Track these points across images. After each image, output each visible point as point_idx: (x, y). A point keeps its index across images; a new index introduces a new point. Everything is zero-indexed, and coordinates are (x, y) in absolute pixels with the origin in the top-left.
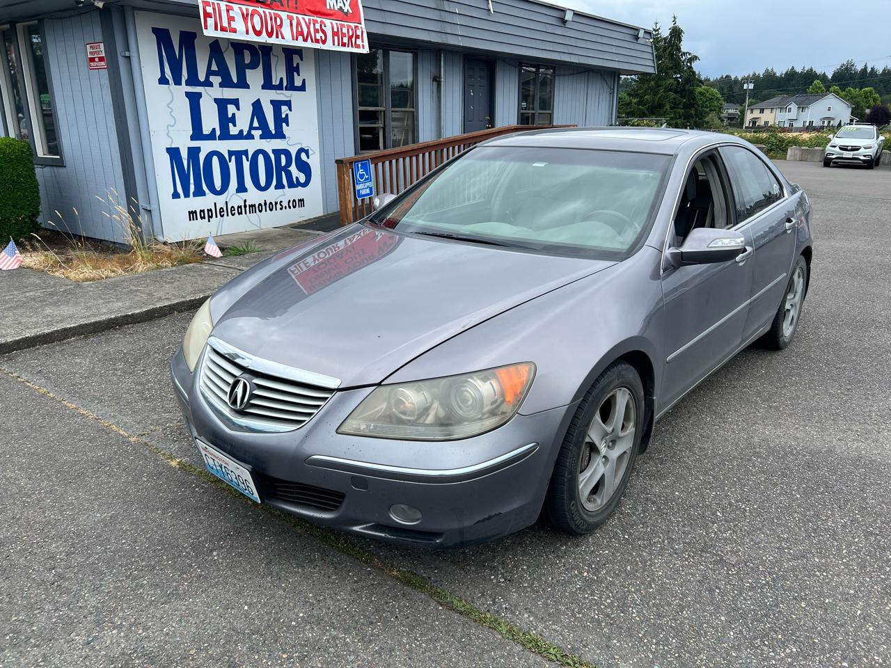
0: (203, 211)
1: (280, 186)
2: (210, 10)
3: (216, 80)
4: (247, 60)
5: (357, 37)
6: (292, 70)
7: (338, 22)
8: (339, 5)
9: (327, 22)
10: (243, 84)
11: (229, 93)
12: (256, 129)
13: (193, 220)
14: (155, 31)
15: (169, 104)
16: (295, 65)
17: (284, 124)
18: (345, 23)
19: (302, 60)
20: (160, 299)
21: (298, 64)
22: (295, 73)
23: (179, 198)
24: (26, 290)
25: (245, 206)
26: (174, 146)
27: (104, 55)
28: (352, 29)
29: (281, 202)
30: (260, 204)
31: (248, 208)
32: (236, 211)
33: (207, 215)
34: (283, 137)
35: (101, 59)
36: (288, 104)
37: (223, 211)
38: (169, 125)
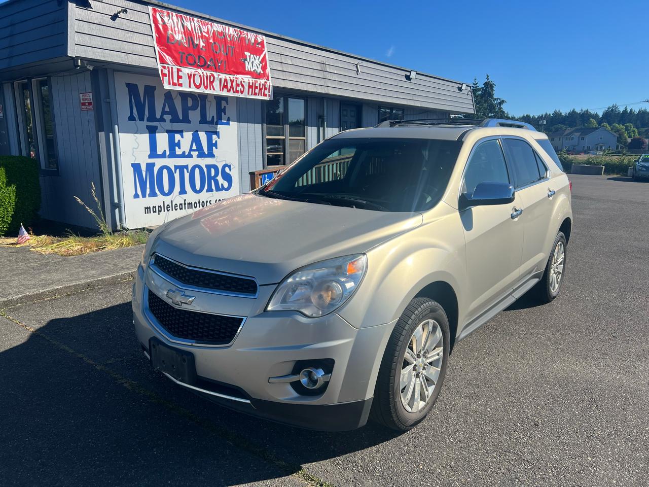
0: (155, 207)
1: (210, 190)
2: (166, 72)
3: (168, 118)
4: (190, 104)
5: (266, 89)
6: (220, 111)
7: (253, 79)
8: (254, 68)
10: (186, 120)
11: (176, 126)
12: (194, 150)
13: (148, 213)
14: (128, 85)
15: (135, 133)
16: (223, 108)
17: (214, 148)
18: (258, 80)
19: (228, 104)
20: (122, 268)
21: (225, 107)
22: (223, 113)
23: (139, 198)
24: (28, 262)
25: (185, 204)
26: (136, 162)
27: (92, 101)
28: (262, 84)
29: (210, 201)
30: (195, 203)
31: (186, 206)
32: (178, 208)
33: (158, 209)
34: (213, 156)
35: (90, 104)
36: (217, 133)
37: (169, 207)
38: (133, 148)
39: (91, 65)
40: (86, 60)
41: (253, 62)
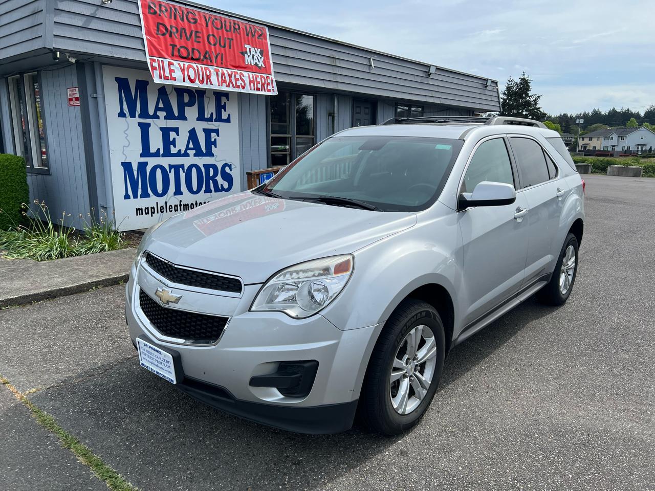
0: (148, 208)
1: (208, 190)
2: (156, 65)
3: (162, 114)
4: (186, 100)
5: (268, 84)
6: (220, 107)
7: (254, 74)
8: (255, 62)
9: (245, 74)
10: (182, 117)
11: (172, 124)
12: (191, 149)
13: (140, 215)
14: (117, 79)
15: (125, 131)
16: (223, 104)
17: (213, 146)
18: (259, 74)
19: (228, 100)
20: (92, 276)
21: (225, 103)
22: (223, 110)
23: (130, 198)
25: (180, 205)
26: (127, 161)
27: (78, 96)
28: (264, 78)
30: (192, 204)
31: (182, 207)
32: (173, 209)
33: (150, 211)
34: (212, 155)
35: (77, 99)
36: (217, 131)
37: (163, 209)
38: (124, 146)
39: (74, 57)
40: (67, 53)
41: (253, 55)
